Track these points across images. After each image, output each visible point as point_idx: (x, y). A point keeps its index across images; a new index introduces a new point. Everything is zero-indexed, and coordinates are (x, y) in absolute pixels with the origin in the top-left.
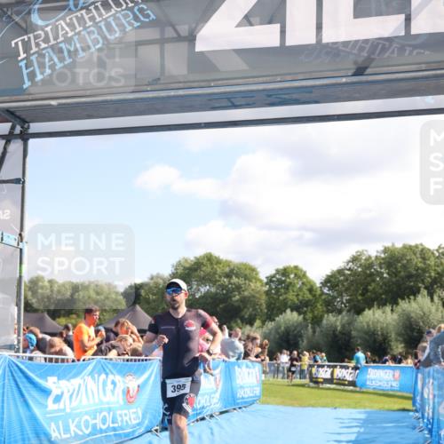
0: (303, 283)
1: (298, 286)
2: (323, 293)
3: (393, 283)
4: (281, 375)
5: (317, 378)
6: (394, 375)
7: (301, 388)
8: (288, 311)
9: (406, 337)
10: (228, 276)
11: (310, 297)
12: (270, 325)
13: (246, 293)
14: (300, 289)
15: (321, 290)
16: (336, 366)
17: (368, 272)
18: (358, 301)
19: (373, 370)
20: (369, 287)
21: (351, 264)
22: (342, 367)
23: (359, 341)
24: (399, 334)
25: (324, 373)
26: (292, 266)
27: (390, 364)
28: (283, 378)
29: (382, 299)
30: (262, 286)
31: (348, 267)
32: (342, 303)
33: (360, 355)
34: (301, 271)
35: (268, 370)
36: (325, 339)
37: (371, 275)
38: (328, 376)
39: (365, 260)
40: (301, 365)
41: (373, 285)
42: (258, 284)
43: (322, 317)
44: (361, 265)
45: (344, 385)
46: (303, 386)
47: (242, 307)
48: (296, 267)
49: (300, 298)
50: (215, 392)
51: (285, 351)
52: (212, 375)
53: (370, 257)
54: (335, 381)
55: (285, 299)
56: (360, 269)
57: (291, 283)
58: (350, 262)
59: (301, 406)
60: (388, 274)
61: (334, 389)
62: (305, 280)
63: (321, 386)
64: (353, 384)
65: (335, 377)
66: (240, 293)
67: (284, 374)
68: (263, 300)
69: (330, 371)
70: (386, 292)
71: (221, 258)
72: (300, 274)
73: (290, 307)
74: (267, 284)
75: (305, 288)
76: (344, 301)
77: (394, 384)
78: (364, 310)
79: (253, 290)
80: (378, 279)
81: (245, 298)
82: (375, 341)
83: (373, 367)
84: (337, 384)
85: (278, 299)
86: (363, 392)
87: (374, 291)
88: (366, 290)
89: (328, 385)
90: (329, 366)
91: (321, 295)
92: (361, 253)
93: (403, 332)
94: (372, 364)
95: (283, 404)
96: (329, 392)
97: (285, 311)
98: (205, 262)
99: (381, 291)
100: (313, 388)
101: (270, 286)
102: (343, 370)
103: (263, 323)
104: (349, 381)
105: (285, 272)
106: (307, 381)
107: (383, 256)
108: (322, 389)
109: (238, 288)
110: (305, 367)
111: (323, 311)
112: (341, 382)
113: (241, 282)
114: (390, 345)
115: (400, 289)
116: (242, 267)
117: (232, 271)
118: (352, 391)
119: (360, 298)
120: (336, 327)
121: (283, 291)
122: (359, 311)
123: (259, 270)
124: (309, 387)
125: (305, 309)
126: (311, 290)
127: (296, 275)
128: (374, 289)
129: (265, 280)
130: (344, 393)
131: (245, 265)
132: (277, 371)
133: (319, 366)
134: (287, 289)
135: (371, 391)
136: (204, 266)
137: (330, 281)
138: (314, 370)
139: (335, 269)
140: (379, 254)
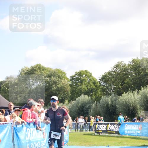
0: (90, 80)
1: (88, 81)
2: (101, 85)
3: (138, 79)
4: (79, 130)
5: (98, 130)
6: (139, 128)
7: (90, 136)
8: (82, 95)
9: (145, 107)
10: (50, 76)
11: (94, 87)
12: (73, 103)
13: (59, 86)
14: (89, 82)
15: (100, 83)
16: (108, 124)
17: (124, 73)
18: (120, 89)
19: (128, 125)
20: (125, 81)
21: (115, 69)
22: (111, 124)
23: (120, 110)
24: (141, 106)
25: (102, 128)
26: (84, 70)
27: (137, 121)
28: (80, 131)
29: (132, 87)
30: (68, 81)
31: (114, 71)
32: (111, 90)
33: (121, 117)
34: (89, 73)
35: (72, 127)
36: (103, 109)
37: (126, 74)
38: (104, 129)
39: (123, 66)
40: (90, 124)
41: (127, 80)
42: (66, 81)
43: (101, 97)
44: (120, 69)
45: (113, 133)
46: (91, 135)
47: (57, 93)
48: (86, 71)
49: (89, 87)
50: (43, 140)
51: (81, 116)
52: (41, 130)
53: (125, 65)
54: (108, 132)
55: (80, 88)
56: (120, 72)
57: (83, 80)
58: (115, 67)
59: (90, 146)
60: (135, 74)
61: (108, 136)
62: (91, 78)
63: (101, 134)
64: (118, 133)
65: (108, 129)
66: (56, 86)
67: (81, 129)
68: (69, 89)
69: (105, 126)
70: (134, 84)
71: (45, 67)
72: (88, 75)
73: (83, 93)
74: (71, 80)
75: (91, 83)
76: (112, 89)
77: (139, 132)
78: (123, 93)
79: (63, 84)
80: (130, 76)
81: (59, 88)
82: (129, 109)
83: (128, 124)
84: (109, 133)
85: (77, 88)
86: (123, 137)
87: (127, 83)
88: (123, 83)
89: (105, 134)
90: (104, 124)
91: (100, 86)
92: (121, 63)
93: (143, 104)
94: (128, 122)
95: (81, 145)
96: (105, 137)
97: (81, 95)
98: (37, 69)
99: (131, 83)
100: (96, 135)
101: (72, 81)
102: (113, 126)
103: (69, 101)
104: (115, 131)
105: (80, 74)
106: (93, 132)
107: (132, 64)
108: (101, 136)
109: (55, 83)
110: (92, 125)
111: (101, 95)
112: (111, 132)
113: (56, 80)
114: (137, 112)
115: (141, 82)
116: (57, 71)
117: (51, 74)
118: (117, 137)
119: (120, 87)
120: (108, 102)
121: (79, 84)
122: (120, 94)
123: (66, 73)
124: (94, 135)
125: (91, 93)
126: (94, 83)
127: (86, 75)
128: (127, 82)
129: (70, 78)
130: (113, 138)
131: (59, 70)
132: (77, 127)
133: (100, 124)
134: (82, 83)
135: (127, 136)
136: (36, 71)
137: (104, 78)
138: (97, 126)
139: (107, 72)
140: (130, 63)
